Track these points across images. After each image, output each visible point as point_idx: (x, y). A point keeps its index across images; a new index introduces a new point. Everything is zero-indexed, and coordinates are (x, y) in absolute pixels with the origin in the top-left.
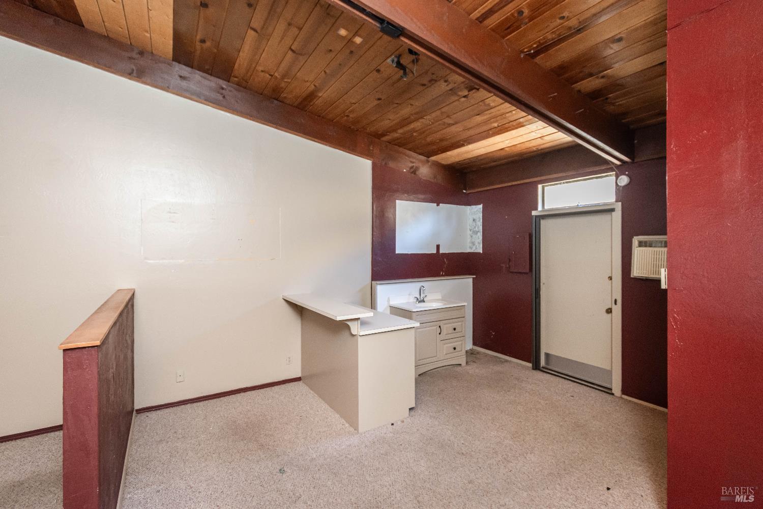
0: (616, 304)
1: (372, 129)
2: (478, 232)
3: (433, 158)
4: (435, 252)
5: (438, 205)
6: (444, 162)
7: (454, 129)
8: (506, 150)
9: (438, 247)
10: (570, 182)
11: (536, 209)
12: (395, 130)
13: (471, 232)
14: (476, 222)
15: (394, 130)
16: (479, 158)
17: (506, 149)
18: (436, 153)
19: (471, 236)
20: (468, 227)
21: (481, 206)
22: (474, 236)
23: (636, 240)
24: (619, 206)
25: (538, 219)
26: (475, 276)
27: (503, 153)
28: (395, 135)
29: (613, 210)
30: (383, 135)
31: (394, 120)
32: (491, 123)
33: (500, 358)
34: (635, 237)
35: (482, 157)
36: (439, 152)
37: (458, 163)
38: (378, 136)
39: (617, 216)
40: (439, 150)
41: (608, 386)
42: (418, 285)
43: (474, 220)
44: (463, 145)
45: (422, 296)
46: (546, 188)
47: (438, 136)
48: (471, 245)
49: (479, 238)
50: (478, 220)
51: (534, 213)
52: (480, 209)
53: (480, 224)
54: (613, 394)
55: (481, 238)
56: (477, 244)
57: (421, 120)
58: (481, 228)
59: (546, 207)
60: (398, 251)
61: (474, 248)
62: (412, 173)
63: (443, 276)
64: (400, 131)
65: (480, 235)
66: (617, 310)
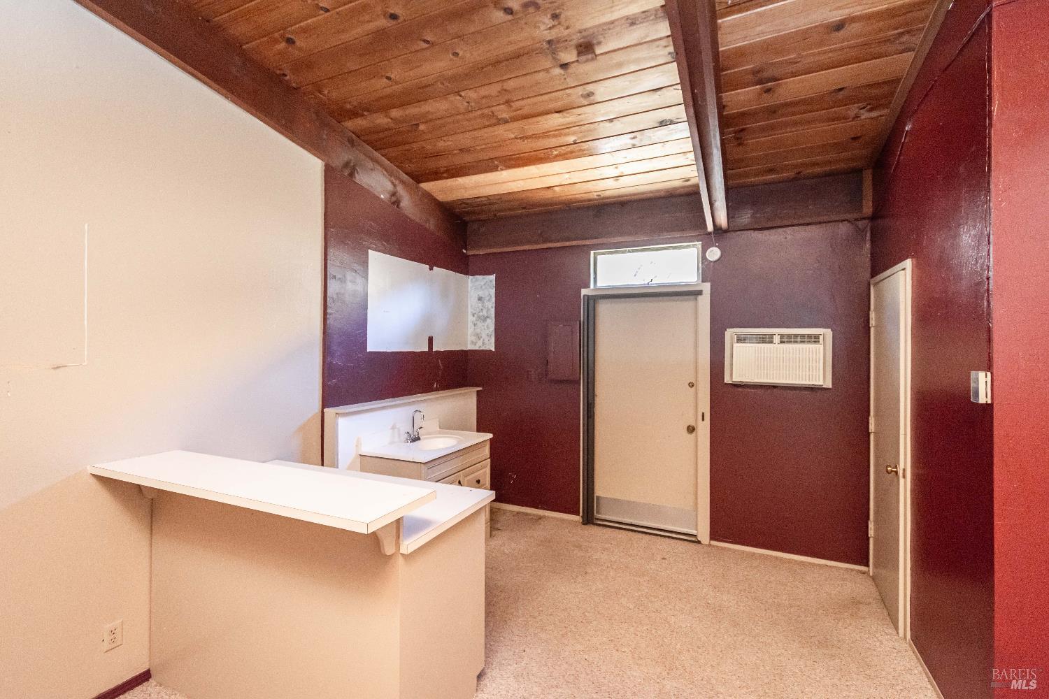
0: (703, 420)
1: (334, 95)
2: (487, 317)
3: (426, 186)
4: (426, 349)
5: (431, 269)
6: (441, 197)
7: (501, 132)
8: (554, 192)
9: (431, 340)
10: (637, 251)
11: (587, 286)
12: (385, 109)
13: (474, 319)
14: (483, 303)
15: (383, 105)
16: (505, 198)
17: (556, 189)
18: (436, 175)
19: (475, 325)
20: (470, 310)
21: (493, 277)
22: (480, 324)
23: (730, 334)
24: (706, 288)
25: (591, 302)
26: (480, 389)
27: (548, 195)
28: (381, 120)
29: (700, 293)
30: (354, 114)
31: (397, 83)
32: (566, 135)
33: (527, 514)
34: (728, 330)
35: (511, 197)
36: (445, 175)
37: (463, 202)
38: (343, 113)
39: (705, 302)
40: (447, 171)
41: (694, 532)
42: (412, 409)
43: (480, 299)
44: (495, 169)
45: (416, 428)
46: (599, 257)
47: (464, 140)
48: (474, 338)
49: (488, 327)
50: (487, 299)
51: (584, 292)
52: (491, 281)
53: (491, 305)
54: (699, 542)
55: (492, 327)
56: (484, 336)
57: (452, 98)
58: (493, 311)
59: (599, 284)
60: (371, 347)
61: (480, 343)
62: (394, 203)
63: (437, 390)
64: (395, 113)
65: (491, 323)
66: (704, 429)
